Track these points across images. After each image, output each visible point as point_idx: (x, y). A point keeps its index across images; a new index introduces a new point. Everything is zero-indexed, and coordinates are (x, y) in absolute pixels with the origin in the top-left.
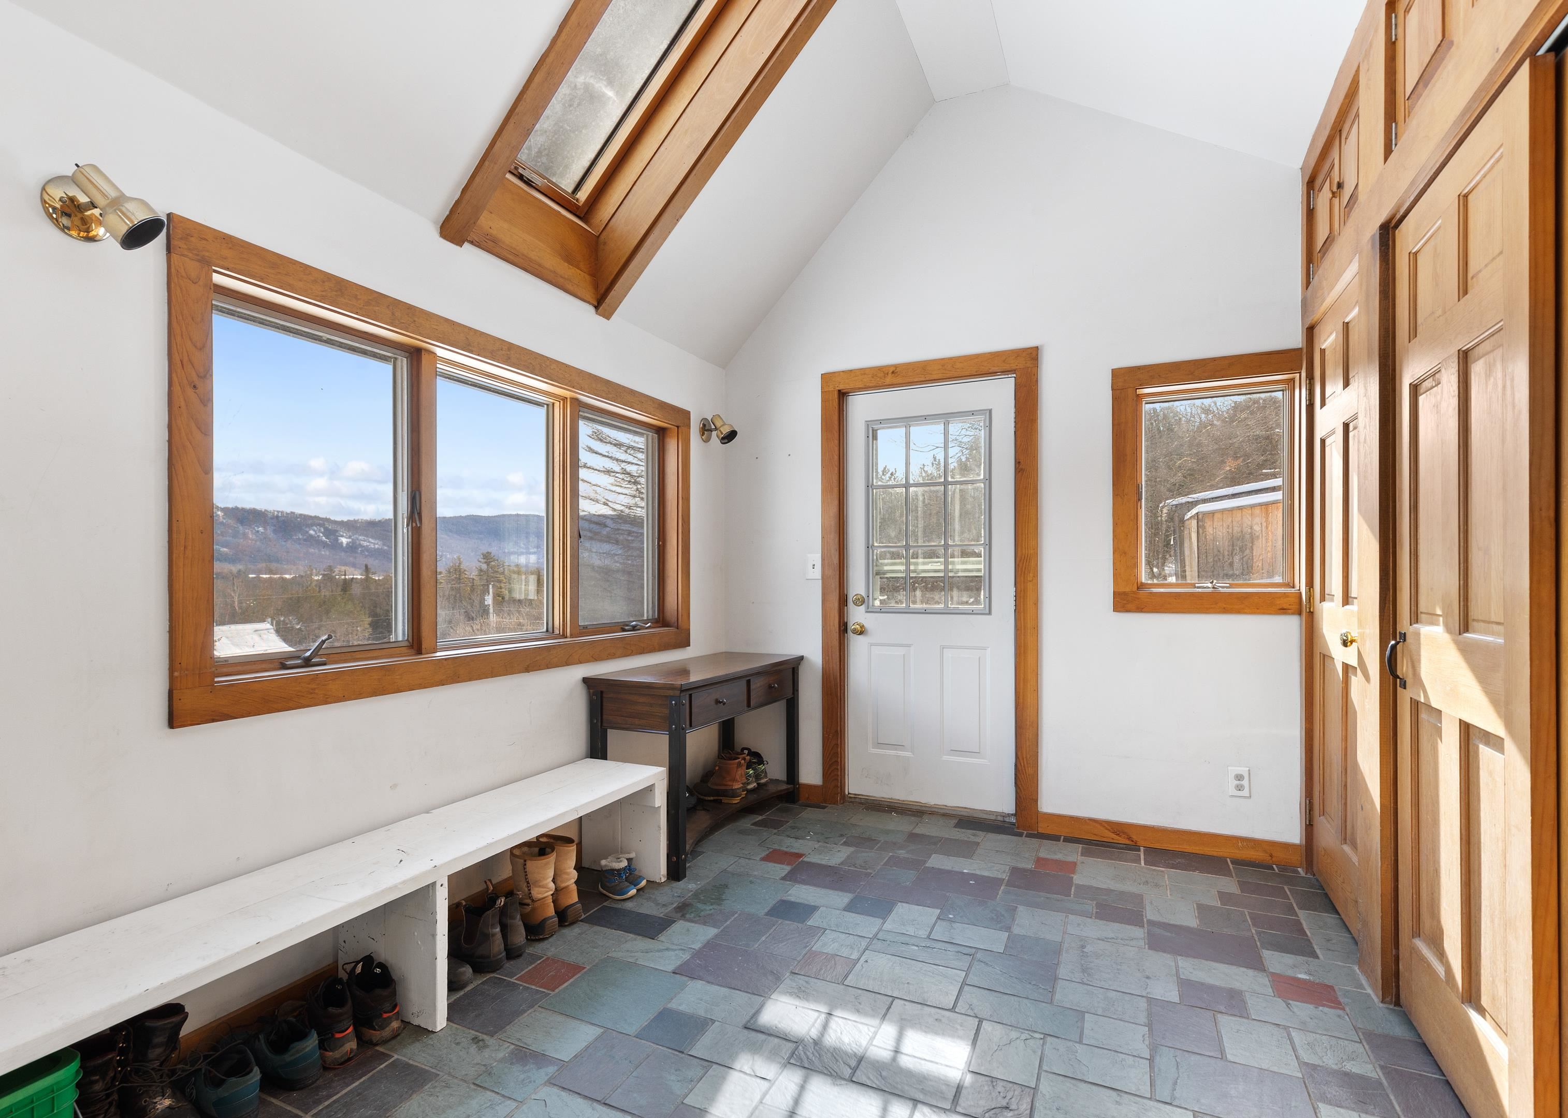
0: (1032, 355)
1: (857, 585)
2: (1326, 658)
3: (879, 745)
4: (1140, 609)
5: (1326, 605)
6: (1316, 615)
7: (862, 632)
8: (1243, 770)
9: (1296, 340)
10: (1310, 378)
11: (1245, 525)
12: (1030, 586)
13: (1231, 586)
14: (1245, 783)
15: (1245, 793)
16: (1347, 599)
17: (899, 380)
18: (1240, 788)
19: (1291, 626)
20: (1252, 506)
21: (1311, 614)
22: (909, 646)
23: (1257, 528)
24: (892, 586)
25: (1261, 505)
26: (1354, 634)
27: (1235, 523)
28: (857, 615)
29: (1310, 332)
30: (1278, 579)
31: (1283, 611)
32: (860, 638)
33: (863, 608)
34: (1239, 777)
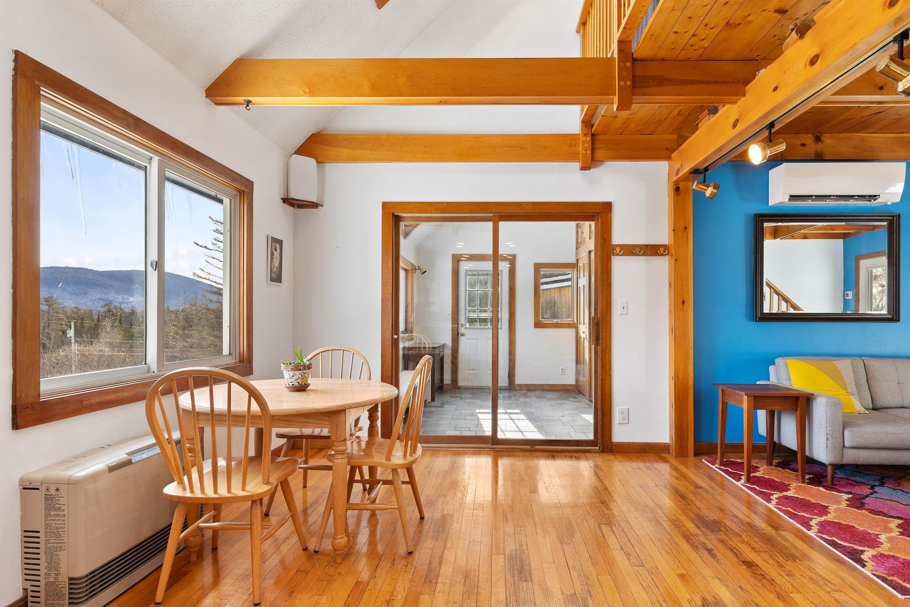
0: (514, 256)
1: (462, 320)
2: (580, 337)
3: (469, 370)
4: (540, 327)
5: (581, 325)
6: (579, 328)
7: (463, 335)
8: (563, 368)
9: (574, 261)
10: (577, 271)
11: (552, 297)
12: (513, 321)
13: (561, 321)
14: (564, 371)
15: (564, 373)
16: (584, 324)
17: (475, 259)
18: (562, 372)
19: (573, 331)
20: (554, 288)
21: (577, 328)
22: (478, 339)
23: (556, 298)
24: (472, 321)
25: (557, 288)
26: (585, 331)
27: (548, 296)
28: (462, 330)
29: (577, 260)
30: (570, 319)
31: (572, 327)
32: (463, 337)
33: (464, 328)
34: (562, 369)
